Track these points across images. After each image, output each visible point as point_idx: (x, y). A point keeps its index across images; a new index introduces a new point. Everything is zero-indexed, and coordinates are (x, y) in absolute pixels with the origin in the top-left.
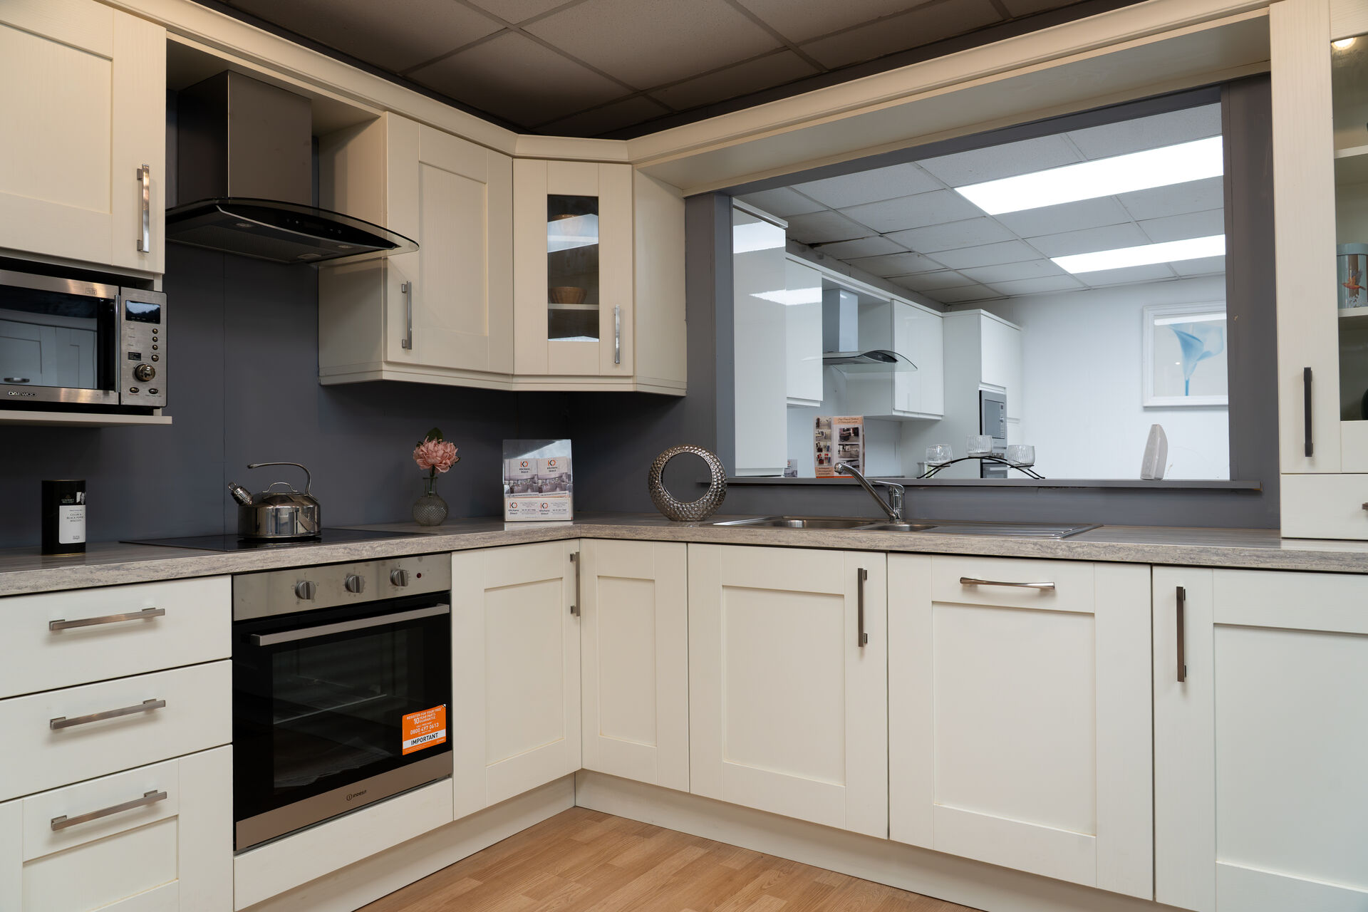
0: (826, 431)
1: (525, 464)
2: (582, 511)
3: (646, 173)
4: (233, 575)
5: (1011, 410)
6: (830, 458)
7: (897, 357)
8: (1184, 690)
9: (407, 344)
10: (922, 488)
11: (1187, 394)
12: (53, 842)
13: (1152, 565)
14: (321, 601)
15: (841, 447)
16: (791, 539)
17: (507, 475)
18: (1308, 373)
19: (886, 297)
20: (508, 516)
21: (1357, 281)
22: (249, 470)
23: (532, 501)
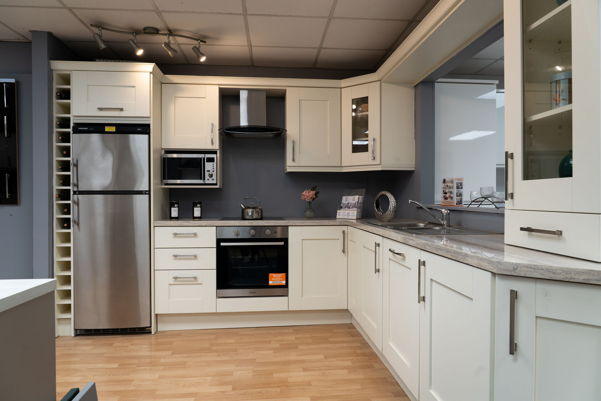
0: (450, 184)
1: (347, 198)
3: (390, 82)
4: (216, 226)
6: (452, 197)
8: (425, 308)
9: (293, 160)
13: (420, 249)
15: (457, 191)
18: (512, 156)
20: (338, 217)
23: (345, 211)
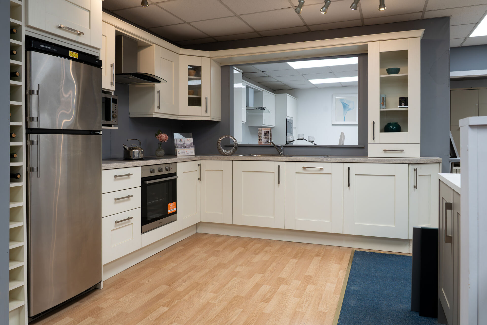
0: (261, 132)
1: (181, 140)
2: (197, 153)
3: (214, 60)
4: (141, 166)
5: (294, 125)
6: (262, 139)
7: (265, 108)
8: (349, 189)
9: (159, 107)
10: (287, 147)
11: (344, 121)
12: (115, 226)
13: (343, 163)
14: (157, 173)
15: (264, 136)
16: (261, 159)
17: (176, 143)
18: (374, 122)
19: (261, 89)
20: (178, 155)
21: (384, 103)
22: (127, 141)
23: (184, 150)
